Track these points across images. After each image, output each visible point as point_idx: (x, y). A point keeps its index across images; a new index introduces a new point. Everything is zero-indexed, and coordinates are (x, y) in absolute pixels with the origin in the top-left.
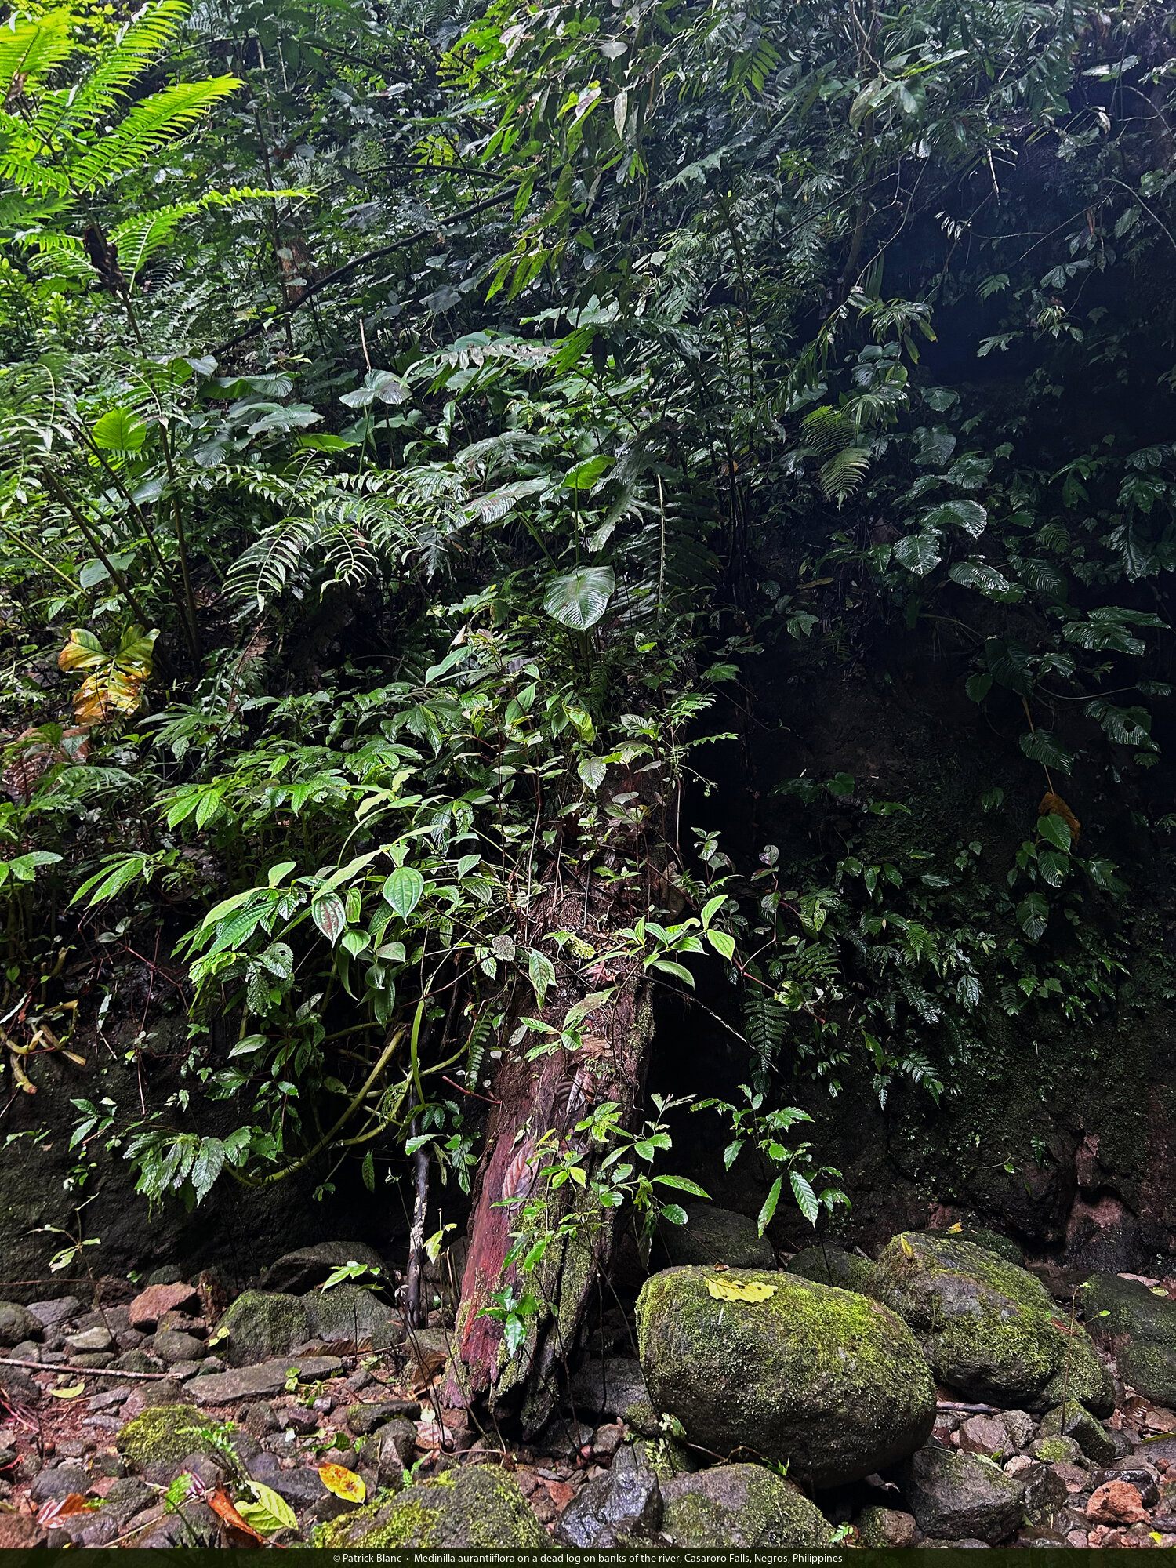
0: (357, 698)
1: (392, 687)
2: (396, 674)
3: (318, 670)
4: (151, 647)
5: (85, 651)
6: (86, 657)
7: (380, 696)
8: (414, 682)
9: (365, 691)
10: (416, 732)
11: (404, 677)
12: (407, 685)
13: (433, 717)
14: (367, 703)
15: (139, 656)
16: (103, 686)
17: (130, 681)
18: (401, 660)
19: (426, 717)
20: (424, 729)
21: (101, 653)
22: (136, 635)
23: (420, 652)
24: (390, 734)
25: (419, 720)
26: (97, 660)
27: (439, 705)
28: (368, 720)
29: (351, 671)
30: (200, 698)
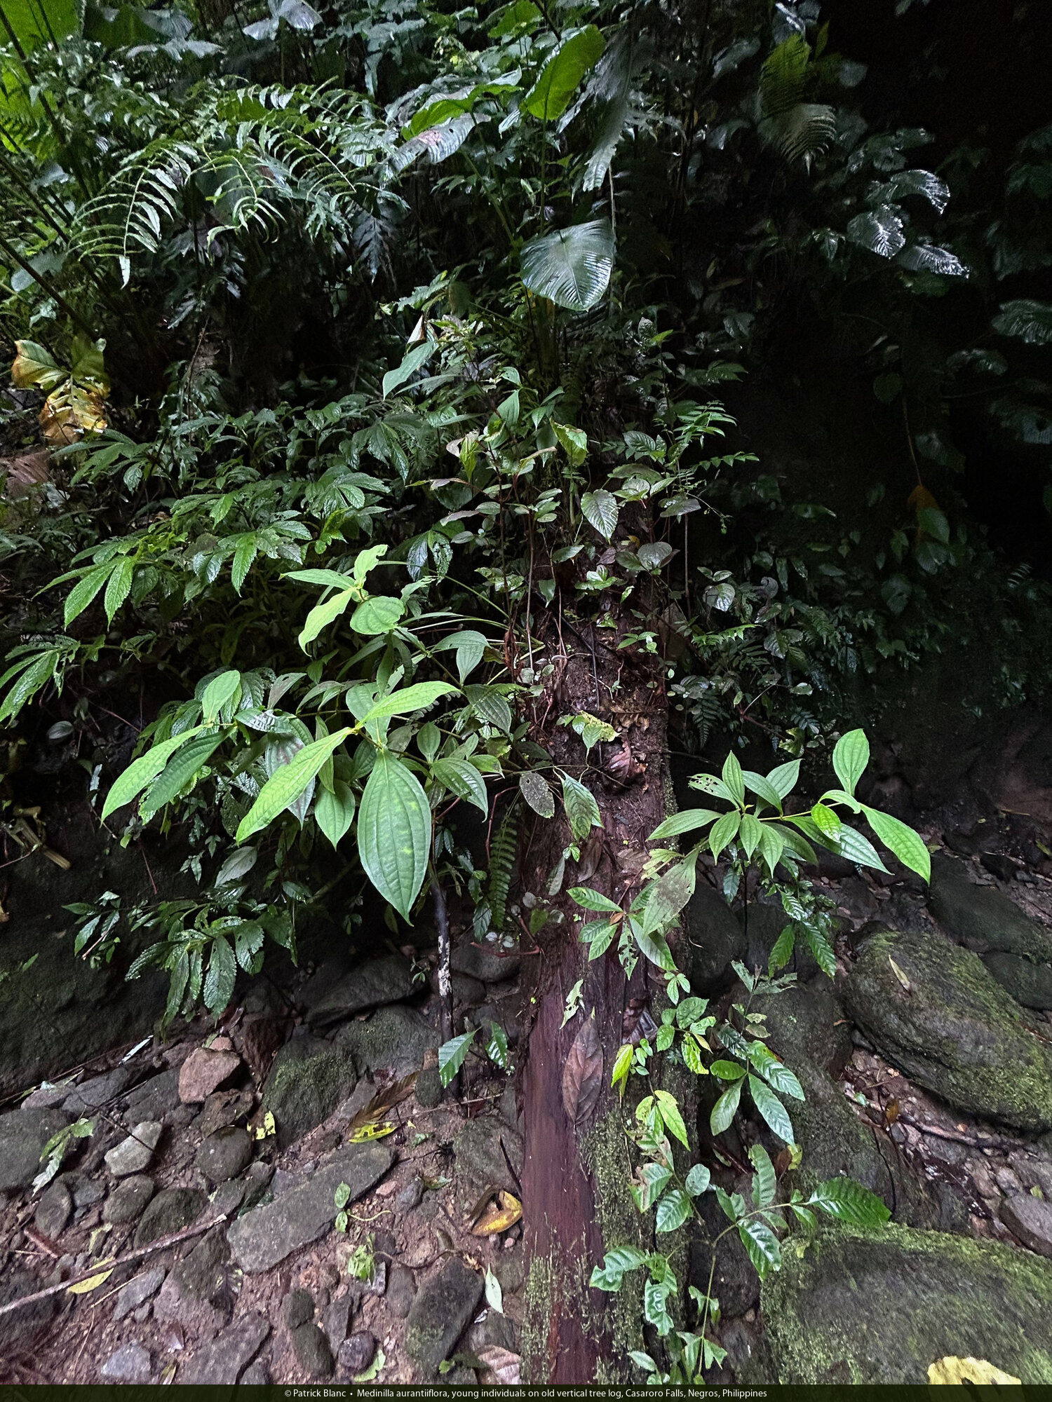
0: (309, 415)
1: (347, 400)
2: (353, 385)
3: (275, 382)
4: (101, 359)
5: (37, 365)
6: (41, 373)
7: (335, 411)
8: (372, 393)
9: (318, 407)
10: (379, 456)
11: (360, 389)
12: (362, 397)
13: (395, 436)
14: (321, 420)
15: (93, 371)
16: (66, 404)
17: (92, 399)
18: (356, 369)
19: (389, 437)
20: (387, 452)
21: (54, 368)
22: (82, 346)
23: (373, 361)
24: (352, 458)
25: (382, 442)
26: (53, 376)
27: (400, 420)
28: (328, 439)
29: (306, 382)
30: (166, 415)
